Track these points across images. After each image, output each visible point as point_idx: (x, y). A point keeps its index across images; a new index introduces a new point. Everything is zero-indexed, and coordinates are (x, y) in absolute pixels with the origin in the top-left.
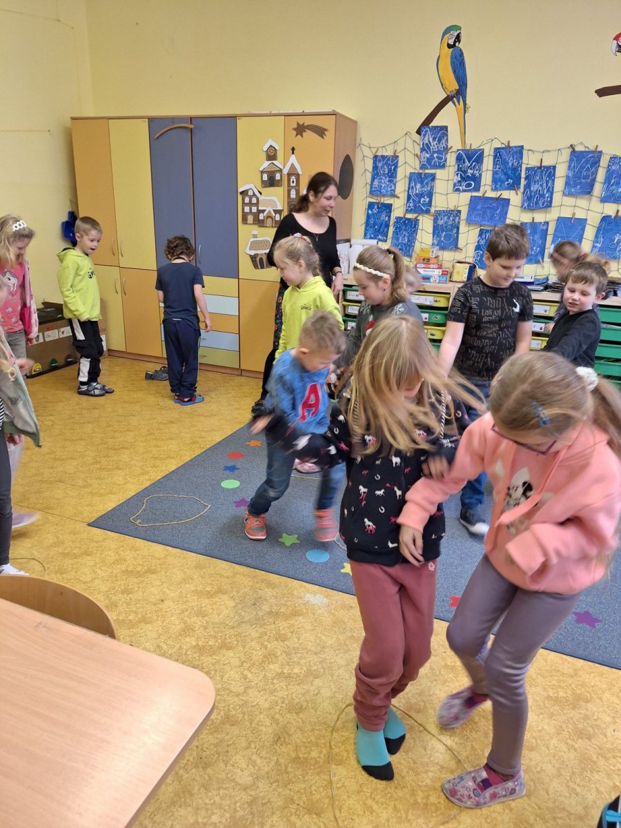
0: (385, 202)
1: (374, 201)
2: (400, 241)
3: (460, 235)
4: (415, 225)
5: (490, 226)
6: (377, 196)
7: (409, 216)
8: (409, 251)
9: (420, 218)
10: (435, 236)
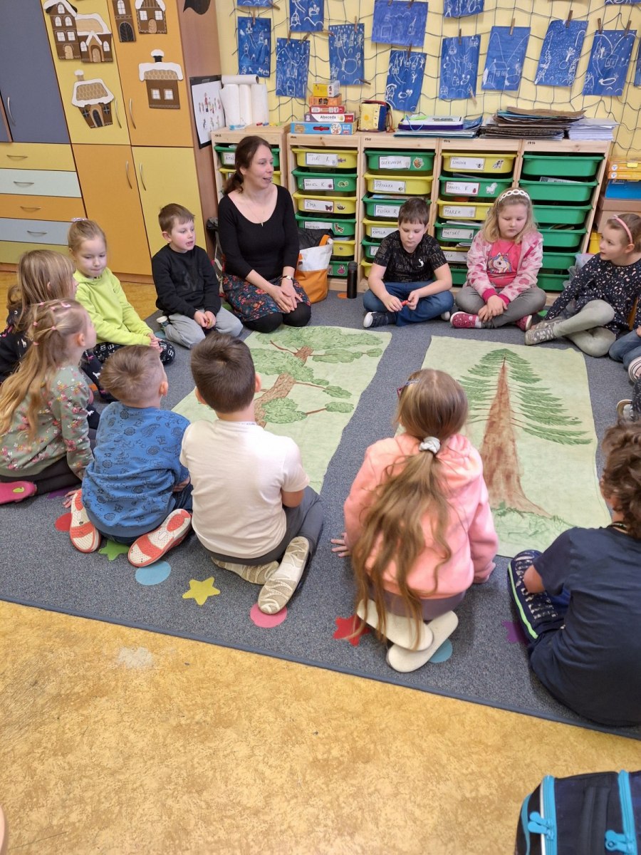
0: (262, 17)
1: (246, 15)
2: (288, 75)
3: (366, 62)
4: (305, 50)
5: (403, 45)
6: (249, 7)
7: (297, 36)
8: (301, 89)
9: (311, 38)
10: (334, 65)
